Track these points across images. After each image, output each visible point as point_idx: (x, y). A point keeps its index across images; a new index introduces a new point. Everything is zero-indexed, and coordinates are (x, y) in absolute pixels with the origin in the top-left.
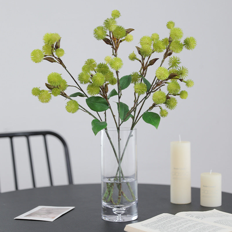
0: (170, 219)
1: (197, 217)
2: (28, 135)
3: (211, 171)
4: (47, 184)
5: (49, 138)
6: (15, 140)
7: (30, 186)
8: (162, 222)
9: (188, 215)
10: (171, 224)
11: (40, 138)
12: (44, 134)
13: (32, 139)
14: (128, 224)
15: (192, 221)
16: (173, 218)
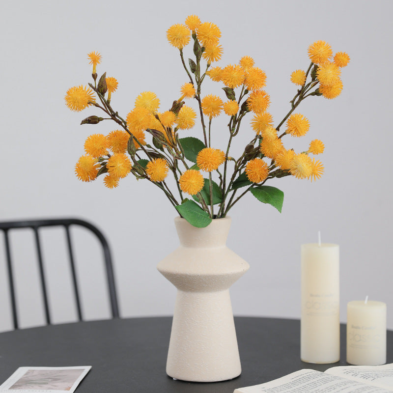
0: (314, 380)
1: (365, 377)
2: (36, 225)
3: (367, 297)
4: (73, 318)
5: (75, 230)
6: (14, 234)
7: (41, 321)
8: (301, 385)
9: (347, 373)
10: (316, 389)
11: (60, 231)
12: (66, 223)
13: (44, 232)
14: (237, 388)
15: (355, 384)
16: (319, 378)
